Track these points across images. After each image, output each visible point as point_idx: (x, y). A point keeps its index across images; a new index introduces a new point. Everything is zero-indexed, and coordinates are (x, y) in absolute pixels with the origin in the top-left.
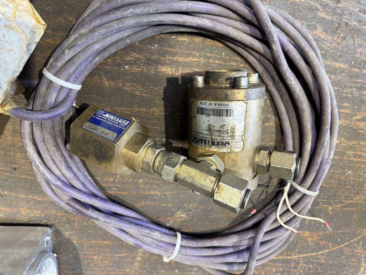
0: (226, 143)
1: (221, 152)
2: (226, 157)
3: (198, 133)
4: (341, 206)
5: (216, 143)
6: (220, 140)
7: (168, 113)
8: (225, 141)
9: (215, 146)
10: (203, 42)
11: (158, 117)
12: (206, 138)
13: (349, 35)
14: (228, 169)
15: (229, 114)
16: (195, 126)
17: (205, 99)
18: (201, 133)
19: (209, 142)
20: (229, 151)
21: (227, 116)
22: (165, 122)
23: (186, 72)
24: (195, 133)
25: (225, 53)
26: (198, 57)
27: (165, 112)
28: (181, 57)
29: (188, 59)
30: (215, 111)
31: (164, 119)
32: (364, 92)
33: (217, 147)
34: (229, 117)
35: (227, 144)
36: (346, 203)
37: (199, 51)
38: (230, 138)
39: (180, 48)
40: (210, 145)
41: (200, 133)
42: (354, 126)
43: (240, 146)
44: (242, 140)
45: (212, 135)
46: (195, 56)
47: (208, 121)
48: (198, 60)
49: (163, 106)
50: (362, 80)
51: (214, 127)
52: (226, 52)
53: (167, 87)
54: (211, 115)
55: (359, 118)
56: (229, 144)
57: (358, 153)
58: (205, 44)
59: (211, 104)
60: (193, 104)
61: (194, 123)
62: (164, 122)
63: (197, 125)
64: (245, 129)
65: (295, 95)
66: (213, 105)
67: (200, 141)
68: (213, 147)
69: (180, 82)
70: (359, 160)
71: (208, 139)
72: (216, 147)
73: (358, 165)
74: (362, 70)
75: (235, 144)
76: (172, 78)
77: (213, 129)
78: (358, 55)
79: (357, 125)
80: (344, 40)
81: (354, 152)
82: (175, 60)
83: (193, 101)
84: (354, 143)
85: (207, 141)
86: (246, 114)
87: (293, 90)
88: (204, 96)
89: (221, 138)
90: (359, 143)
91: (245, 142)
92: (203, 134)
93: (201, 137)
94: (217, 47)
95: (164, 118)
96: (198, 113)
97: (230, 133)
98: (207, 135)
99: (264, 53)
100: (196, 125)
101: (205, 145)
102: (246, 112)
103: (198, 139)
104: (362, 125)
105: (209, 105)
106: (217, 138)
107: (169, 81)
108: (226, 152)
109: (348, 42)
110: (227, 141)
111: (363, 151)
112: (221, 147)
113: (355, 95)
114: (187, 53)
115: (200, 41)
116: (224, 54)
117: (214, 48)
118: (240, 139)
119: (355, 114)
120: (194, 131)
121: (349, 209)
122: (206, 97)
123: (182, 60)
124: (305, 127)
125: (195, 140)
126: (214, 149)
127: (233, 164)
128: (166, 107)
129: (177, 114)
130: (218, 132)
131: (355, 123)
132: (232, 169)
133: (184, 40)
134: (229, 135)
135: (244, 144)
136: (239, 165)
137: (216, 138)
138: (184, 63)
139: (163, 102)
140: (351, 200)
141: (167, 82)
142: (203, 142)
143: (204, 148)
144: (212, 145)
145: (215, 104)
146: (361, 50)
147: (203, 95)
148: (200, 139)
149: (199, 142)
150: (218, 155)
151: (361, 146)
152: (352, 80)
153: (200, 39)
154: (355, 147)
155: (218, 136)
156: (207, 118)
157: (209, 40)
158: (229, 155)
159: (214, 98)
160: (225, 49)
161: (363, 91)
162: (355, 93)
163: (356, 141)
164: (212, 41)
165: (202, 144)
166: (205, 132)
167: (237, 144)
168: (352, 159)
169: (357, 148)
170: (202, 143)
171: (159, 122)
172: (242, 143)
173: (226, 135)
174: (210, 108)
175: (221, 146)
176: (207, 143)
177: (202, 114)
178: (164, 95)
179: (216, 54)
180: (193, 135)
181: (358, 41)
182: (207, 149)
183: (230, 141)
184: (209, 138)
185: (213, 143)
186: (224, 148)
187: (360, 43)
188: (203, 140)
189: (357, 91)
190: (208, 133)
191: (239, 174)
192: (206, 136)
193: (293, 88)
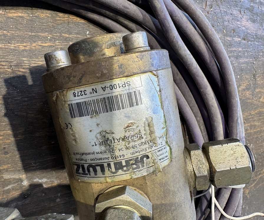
0: (142, 158)
1: (137, 179)
2: (148, 184)
3: (83, 154)
4: (255, 185)
5: (124, 164)
6: (132, 156)
7: (20, 137)
8: (139, 155)
9: (123, 170)
10: (52, 17)
11: (4, 148)
12: (101, 159)
13: (214, 2)
14: (157, 205)
15: (134, 101)
16: (74, 142)
17: (79, 83)
18: (89, 154)
19: (109, 165)
20: (152, 170)
21: (131, 105)
22: (20, 153)
23: (36, 65)
24: (78, 157)
25: (90, 32)
26: (50, 40)
27: (15, 136)
28: (22, 42)
29: (34, 44)
30: (107, 101)
31: (16, 149)
32: (241, 61)
33: (128, 170)
34: (135, 107)
35: (145, 159)
36: (258, 180)
37: (51, 32)
38: (147, 146)
39: (16, 28)
40: (113, 169)
41: (86, 154)
42: (242, 97)
43: (165, 155)
44: (167, 142)
45: (112, 151)
46: (45, 39)
47: (98, 125)
48: (52, 45)
49: (9, 127)
50: (236, 48)
51: (113, 133)
52: (91, 30)
53: (8, 93)
54: (100, 113)
55: (244, 87)
56: (148, 157)
57: (252, 124)
58: (56, 20)
59: (95, 91)
60: (59, 103)
61: (70, 138)
62: (17, 153)
63: (78, 140)
64: (166, 122)
65: (193, 68)
66: (100, 91)
67: (91, 169)
68: (120, 172)
69: (30, 82)
70: (255, 130)
71: (107, 161)
72: (125, 171)
73: (256, 136)
74: (234, 38)
75: (158, 154)
76: (14, 78)
77: (110, 138)
78: (227, 23)
79: (244, 95)
80: (212, 8)
81: (249, 124)
82: (12, 48)
83: (57, 97)
84: (247, 114)
85: (105, 165)
86: (161, 96)
87: (189, 63)
88: (76, 80)
89: (132, 150)
90: (250, 114)
91: (171, 146)
92: (93, 153)
93: (92, 160)
94: (77, 24)
95: (15, 146)
96: (73, 116)
97: (144, 137)
98: (101, 153)
99: (144, 19)
100: (75, 140)
101: (104, 174)
102: (160, 91)
103: (86, 166)
104: (248, 94)
105: (91, 93)
106: (125, 152)
107: (9, 83)
108: (146, 174)
109: (215, 10)
110: (144, 152)
111: (255, 120)
112: (135, 168)
113: (234, 65)
114: (31, 35)
115: (48, 17)
116: (88, 33)
117: (71, 25)
118: (164, 143)
119: (240, 84)
120: (74, 154)
121: (261, 185)
122: (81, 79)
123: (25, 47)
124: (212, 106)
125: (81, 169)
126: (123, 176)
127: (164, 192)
128: (14, 127)
129: (37, 134)
130: (123, 140)
131: (242, 94)
132: (163, 202)
133: (20, 17)
134: (143, 140)
135: (171, 149)
136: (173, 189)
137: (121, 153)
138: (30, 50)
139: (6, 119)
140: (260, 174)
141: (6, 85)
142: (98, 168)
143: (102, 180)
144: (117, 169)
145: (104, 89)
146: (228, 17)
147: (74, 77)
148: (90, 166)
149: (89, 171)
150: (133, 185)
151: (253, 116)
152: (229, 49)
153: (47, 13)
154: (249, 119)
155: (124, 149)
156: (94, 119)
157: (61, 14)
158: (154, 177)
159: (98, 78)
160: (89, 26)
161: (239, 60)
162: (234, 62)
163: (248, 111)
164: (66, 16)
165: (96, 174)
166: (98, 149)
167: (161, 152)
168: (249, 131)
169: (250, 118)
170: (95, 171)
171: (8, 156)
172: (168, 148)
173: (139, 142)
174: (95, 98)
175: (135, 166)
176: (106, 169)
177: (81, 115)
178: (7, 108)
179: (77, 34)
180: (74, 160)
181: (223, 8)
182: (109, 180)
183: (148, 151)
184: (108, 158)
185: (119, 166)
186: (141, 168)
187: (225, 10)
188: (98, 165)
189: (235, 60)
190: (103, 148)
191: (177, 205)
192: (100, 156)
193: (189, 60)
